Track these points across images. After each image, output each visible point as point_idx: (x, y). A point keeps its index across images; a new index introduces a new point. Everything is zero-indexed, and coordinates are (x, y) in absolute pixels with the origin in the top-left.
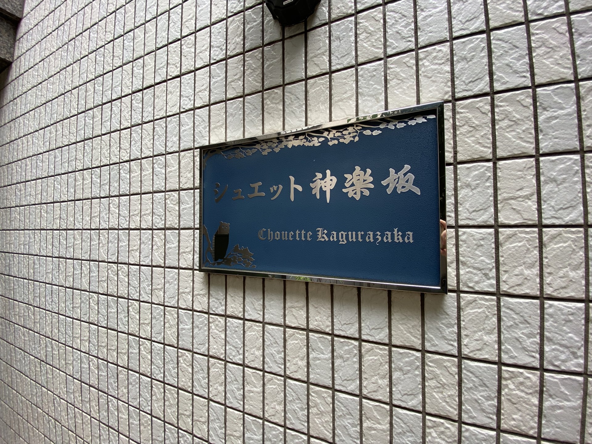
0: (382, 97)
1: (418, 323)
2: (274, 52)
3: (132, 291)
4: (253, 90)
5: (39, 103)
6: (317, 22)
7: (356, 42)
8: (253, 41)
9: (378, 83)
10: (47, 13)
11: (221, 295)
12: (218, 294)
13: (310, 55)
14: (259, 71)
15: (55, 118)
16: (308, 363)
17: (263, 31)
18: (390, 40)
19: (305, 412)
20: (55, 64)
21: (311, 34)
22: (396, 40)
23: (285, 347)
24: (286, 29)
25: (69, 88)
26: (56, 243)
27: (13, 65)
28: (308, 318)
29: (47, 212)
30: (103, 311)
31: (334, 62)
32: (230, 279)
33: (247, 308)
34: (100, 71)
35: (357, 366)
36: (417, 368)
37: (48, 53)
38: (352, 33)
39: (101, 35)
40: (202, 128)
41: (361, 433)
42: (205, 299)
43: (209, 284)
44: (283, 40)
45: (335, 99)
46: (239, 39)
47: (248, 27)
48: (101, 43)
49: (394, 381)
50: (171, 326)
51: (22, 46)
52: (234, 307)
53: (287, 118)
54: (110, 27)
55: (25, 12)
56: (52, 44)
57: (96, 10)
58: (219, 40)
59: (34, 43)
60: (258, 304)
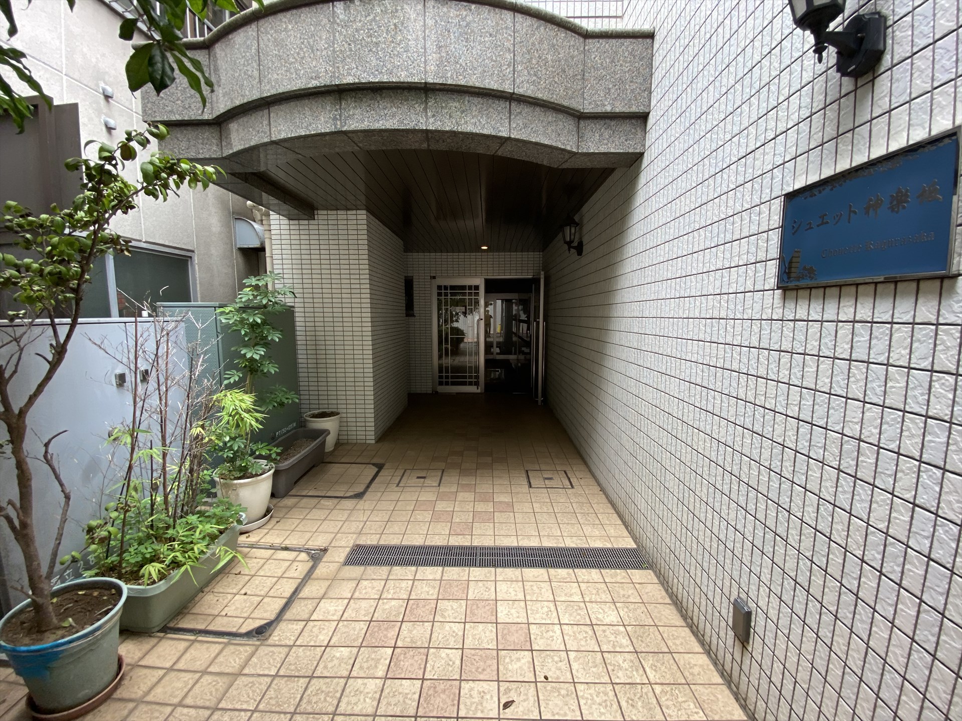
0: (927, 125)
1: (936, 303)
2: (847, 102)
3: (730, 312)
4: (830, 138)
5: (667, 183)
6: (882, 69)
7: (911, 81)
8: (833, 95)
9: (925, 113)
10: (671, 103)
11: (793, 306)
12: (790, 305)
13: (875, 99)
14: (836, 121)
15: (680, 192)
16: (852, 346)
17: (841, 85)
18: (936, 75)
19: (846, 382)
20: (679, 147)
21: (877, 81)
22: (941, 73)
23: (836, 337)
24: (859, 80)
25: (690, 166)
26: (678, 288)
27: (645, 154)
28: (855, 312)
29: (672, 266)
30: (708, 330)
31: (893, 101)
32: (800, 292)
33: (811, 312)
34: (714, 147)
35: (888, 343)
36: (931, 337)
37: (673, 139)
38: (908, 74)
39: (716, 116)
40: (789, 178)
41: (885, 392)
42: (781, 310)
43: (784, 298)
44: (855, 90)
45: (892, 132)
46: (822, 97)
47: (829, 84)
48: (715, 123)
49: (913, 350)
50: (755, 334)
51: (651, 136)
52: (802, 313)
53: (854, 156)
54: (723, 107)
55: (653, 104)
56: (677, 129)
57: (711, 93)
58: (806, 100)
59: (661, 132)
60: (819, 308)
